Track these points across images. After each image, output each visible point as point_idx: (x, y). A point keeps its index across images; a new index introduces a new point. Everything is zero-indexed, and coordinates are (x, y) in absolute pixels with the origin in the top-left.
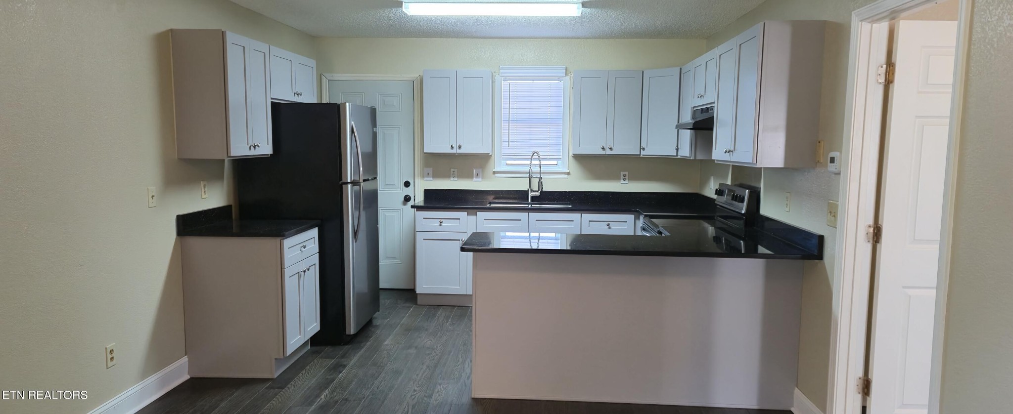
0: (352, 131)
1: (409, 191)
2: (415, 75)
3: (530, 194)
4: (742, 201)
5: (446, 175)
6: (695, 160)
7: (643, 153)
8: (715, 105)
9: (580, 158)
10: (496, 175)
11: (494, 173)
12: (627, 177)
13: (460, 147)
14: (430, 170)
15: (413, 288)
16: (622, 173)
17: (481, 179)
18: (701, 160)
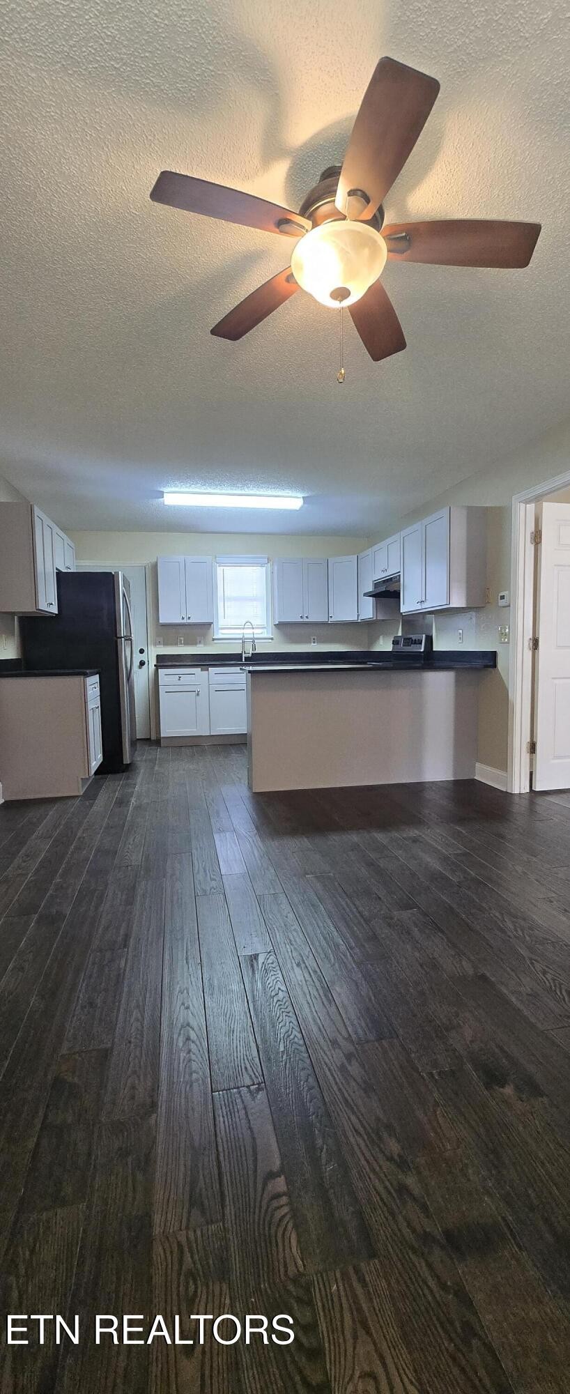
0: (124, 595)
1: (143, 657)
2: (147, 560)
3: (244, 655)
4: (421, 643)
5: (175, 643)
6: (377, 620)
7: (330, 620)
8: (401, 574)
9: (281, 626)
10: (215, 641)
11: (214, 640)
12: (316, 641)
13: (189, 618)
14: (161, 639)
15: (149, 737)
16: (312, 638)
17: (202, 645)
18: (383, 620)
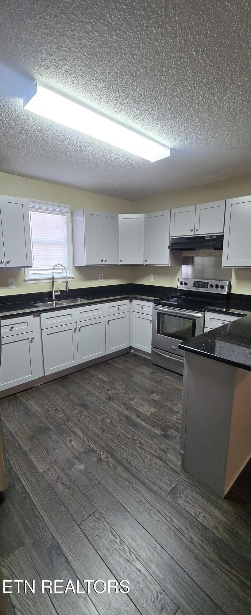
3: (53, 293)
7: (121, 263)
11: (25, 281)
12: (102, 278)
13: (8, 262)
16: (100, 275)
17: (15, 287)
